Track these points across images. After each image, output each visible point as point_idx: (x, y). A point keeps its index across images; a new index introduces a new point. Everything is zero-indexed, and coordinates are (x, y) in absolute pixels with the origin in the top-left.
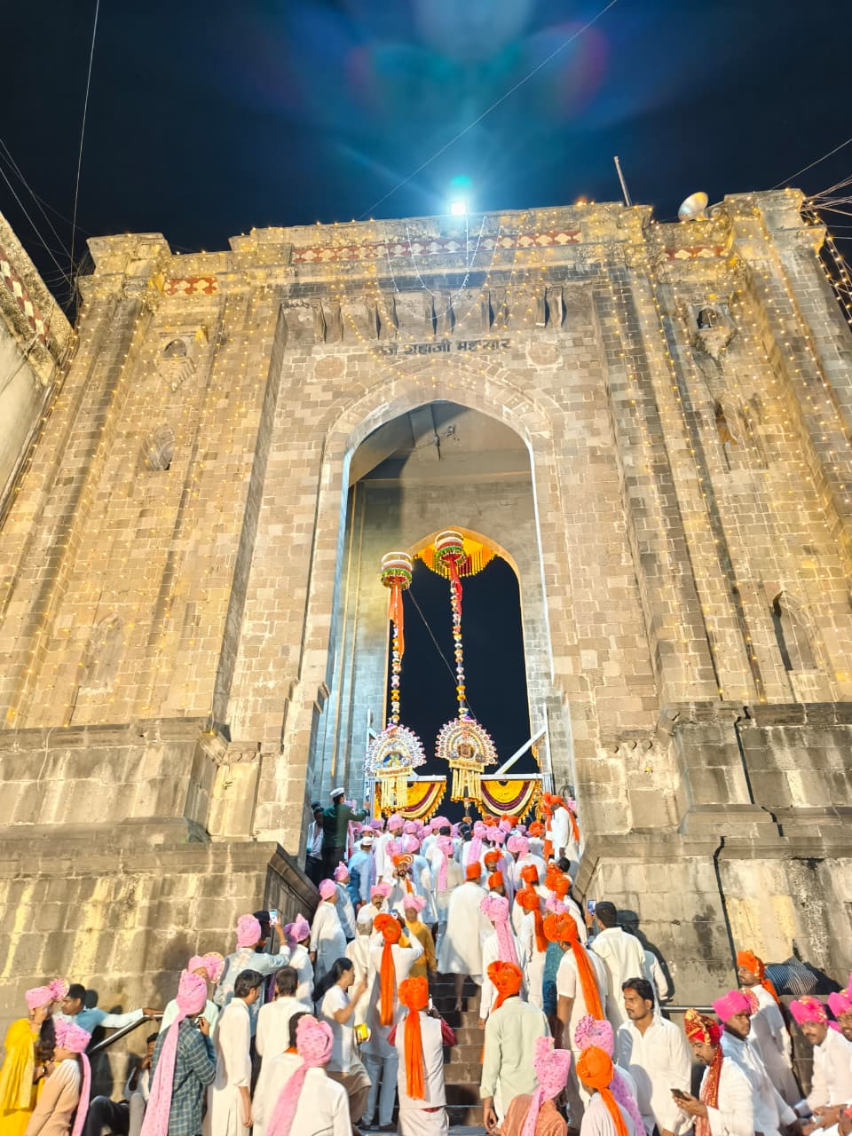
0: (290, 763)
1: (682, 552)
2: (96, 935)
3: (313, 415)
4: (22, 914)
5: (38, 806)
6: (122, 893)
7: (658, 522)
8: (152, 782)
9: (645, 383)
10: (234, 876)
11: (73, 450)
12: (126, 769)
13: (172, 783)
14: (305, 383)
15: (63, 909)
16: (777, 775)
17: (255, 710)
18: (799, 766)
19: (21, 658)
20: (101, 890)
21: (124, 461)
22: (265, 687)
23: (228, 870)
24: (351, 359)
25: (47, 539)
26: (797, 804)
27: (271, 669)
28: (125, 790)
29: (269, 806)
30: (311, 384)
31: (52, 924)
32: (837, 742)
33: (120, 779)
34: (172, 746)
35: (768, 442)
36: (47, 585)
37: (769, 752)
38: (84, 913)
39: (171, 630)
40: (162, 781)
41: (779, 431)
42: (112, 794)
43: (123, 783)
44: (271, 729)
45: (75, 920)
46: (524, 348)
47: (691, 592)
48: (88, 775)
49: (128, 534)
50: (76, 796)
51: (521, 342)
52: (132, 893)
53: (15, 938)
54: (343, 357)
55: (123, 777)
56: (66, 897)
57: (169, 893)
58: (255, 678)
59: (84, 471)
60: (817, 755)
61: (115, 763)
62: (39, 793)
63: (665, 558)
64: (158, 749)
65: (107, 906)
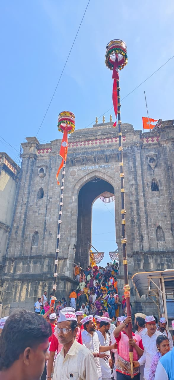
0: (69, 260)
1: (139, 219)
2: (41, 290)
3: (70, 185)
4: (29, 287)
5: (29, 269)
6: (44, 284)
7: (135, 213)
8: (47, 265)
9: (136, 179)
10: (61, 282)
11: (25, 197)
12: (42, 263)
13: (50, 265)
14: (68, 177)
15: (36, 286)
16: (149, 263)
17: (62, 250)
18: (153, 262)
19: (22, 242)
20: (41, 284)
21: (35, 197)
22: (64, 246)
23: (60, 280)
24: (78, 170)
25: (23, 217)
26: (151, 269)
27: (65, 242)
28: (42, 266)
29: (66, 267)
30: (70, 177)
31: (35, 289)
32: (160, 258)
33: (41, 265)
34: (49, 259)
35: (161, 191)
36: (24, 227)
37: (148, 260)
38: (39, 287)
39: (47, 236)
40: (48, 265)
41: (164, 188)
42: (40, 267)
43: (42, 265)
44: (66, 254)
45: (38, 288)
46: (113, 167)
47: (140, 227)
48: (36, 264)
49: (37, 214)
50: (35, 267)
51: (113, 165)
52: (46, 284)
53: (29, 291)
54: (76, 170)
55: (42, 264)
56: (36, 285)
57: (51, 284)
58: (62, 244)
59: (28, 202)
60: (156, 260)
61: (40, 262)
62: (29, 267)
63: (136, 221)
64: (47, 260)
65: (42, 286)
